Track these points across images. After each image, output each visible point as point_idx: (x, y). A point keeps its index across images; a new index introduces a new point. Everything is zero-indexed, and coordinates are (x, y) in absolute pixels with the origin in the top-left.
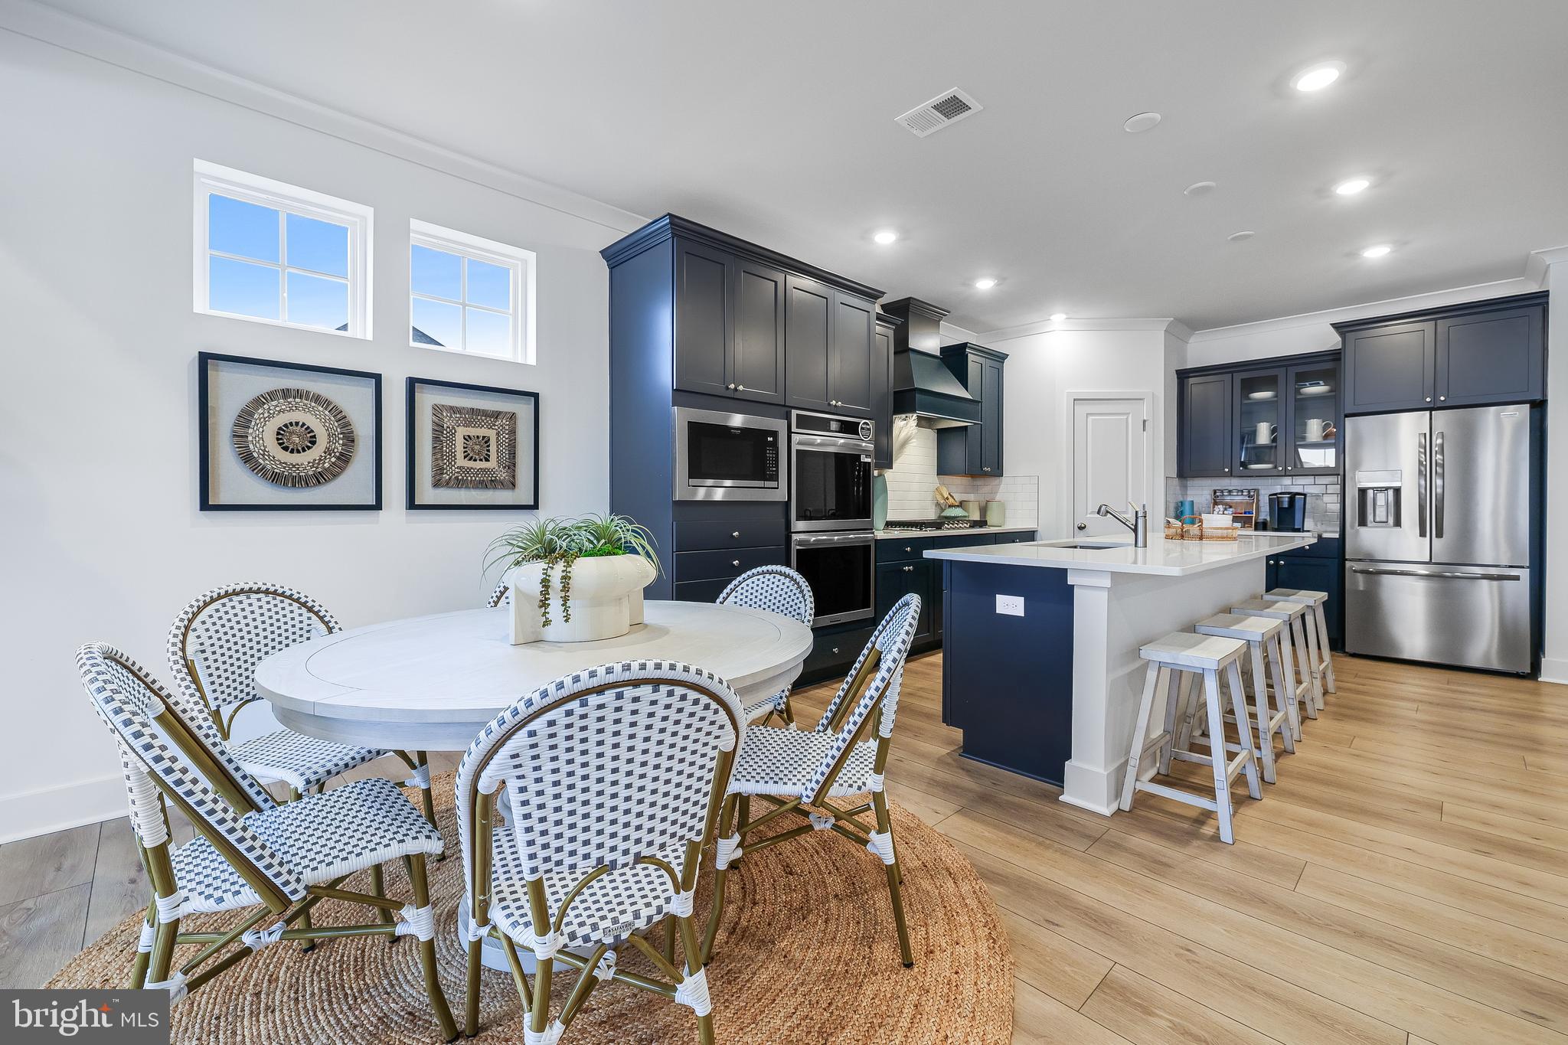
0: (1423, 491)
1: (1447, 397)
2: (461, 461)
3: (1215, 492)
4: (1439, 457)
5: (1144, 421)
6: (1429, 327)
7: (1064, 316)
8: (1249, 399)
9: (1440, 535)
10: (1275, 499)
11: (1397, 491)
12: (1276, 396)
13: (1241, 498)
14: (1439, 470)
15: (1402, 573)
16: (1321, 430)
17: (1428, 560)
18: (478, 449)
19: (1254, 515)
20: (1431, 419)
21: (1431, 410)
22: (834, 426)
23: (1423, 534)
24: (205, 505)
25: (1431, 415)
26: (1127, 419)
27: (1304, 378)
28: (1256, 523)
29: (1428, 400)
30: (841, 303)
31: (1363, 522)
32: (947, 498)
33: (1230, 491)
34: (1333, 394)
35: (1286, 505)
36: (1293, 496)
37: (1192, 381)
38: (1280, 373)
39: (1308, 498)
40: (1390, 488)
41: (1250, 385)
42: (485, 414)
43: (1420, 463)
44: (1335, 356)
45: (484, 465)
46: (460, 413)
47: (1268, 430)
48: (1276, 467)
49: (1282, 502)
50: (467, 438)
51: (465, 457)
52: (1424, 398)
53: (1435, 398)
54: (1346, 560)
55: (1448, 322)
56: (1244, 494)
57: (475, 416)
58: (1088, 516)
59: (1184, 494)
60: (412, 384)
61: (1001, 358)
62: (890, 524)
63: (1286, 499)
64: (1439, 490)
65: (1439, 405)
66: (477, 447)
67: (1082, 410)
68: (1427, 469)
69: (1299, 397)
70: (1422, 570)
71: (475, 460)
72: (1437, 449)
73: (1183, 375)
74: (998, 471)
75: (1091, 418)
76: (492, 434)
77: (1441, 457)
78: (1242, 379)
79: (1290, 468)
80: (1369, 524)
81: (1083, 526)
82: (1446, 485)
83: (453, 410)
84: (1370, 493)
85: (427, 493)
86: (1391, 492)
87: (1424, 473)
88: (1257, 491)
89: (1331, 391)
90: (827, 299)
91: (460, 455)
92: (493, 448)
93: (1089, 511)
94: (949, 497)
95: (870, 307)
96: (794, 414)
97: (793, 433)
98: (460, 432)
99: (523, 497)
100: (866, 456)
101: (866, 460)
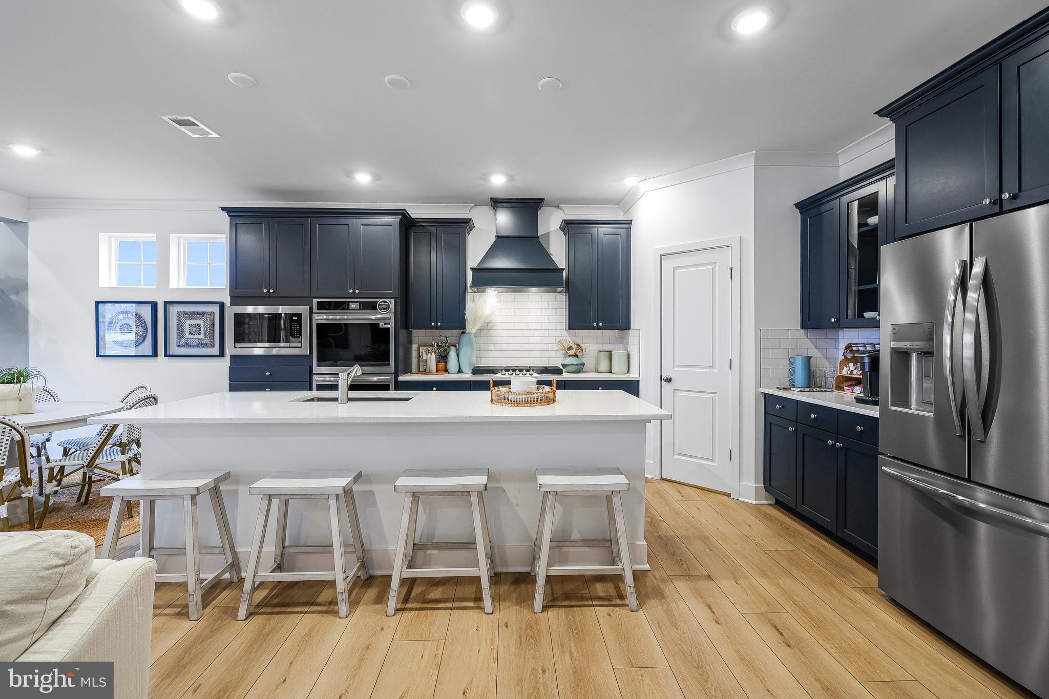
2: (188, 336)
3: (849, 346)
5: (731, 269)
8: (867, 226)
18: (196, 330)
20: (971, 236)
21: (971, 221)
22: (352, 306)
24: (98, 355)
25: (970, 227)
26: (714, 268)
30: (363, 225)
38: (881, 188)
42: (199, 313)
45: (198, 337)
46: (188, 314)
50: (191, 325)
51: (189, 334)
54: (879, 453)
57: (194, 315)
58: (675, 369)
60: (166, 303)
61: (628, 223)
66: (195, 329)
67: (670, 263)
71: (194, 335)
74: (628, 327)
75: (677, 271)
76: (201, 322)
80: (913, 405)
81: (669, 379)
83: (185, 313)
84: (915, 356)
85: (174, 350)
90: (348, 225)
91: (187, 332)
92: (202, 329)
93: (676, 365)
95: (395, 221)
96: (315, 301)
97: (314, 313)
98: (188, 322)
99: (216, 350)
100: (385, 324)
101: (385, 326)
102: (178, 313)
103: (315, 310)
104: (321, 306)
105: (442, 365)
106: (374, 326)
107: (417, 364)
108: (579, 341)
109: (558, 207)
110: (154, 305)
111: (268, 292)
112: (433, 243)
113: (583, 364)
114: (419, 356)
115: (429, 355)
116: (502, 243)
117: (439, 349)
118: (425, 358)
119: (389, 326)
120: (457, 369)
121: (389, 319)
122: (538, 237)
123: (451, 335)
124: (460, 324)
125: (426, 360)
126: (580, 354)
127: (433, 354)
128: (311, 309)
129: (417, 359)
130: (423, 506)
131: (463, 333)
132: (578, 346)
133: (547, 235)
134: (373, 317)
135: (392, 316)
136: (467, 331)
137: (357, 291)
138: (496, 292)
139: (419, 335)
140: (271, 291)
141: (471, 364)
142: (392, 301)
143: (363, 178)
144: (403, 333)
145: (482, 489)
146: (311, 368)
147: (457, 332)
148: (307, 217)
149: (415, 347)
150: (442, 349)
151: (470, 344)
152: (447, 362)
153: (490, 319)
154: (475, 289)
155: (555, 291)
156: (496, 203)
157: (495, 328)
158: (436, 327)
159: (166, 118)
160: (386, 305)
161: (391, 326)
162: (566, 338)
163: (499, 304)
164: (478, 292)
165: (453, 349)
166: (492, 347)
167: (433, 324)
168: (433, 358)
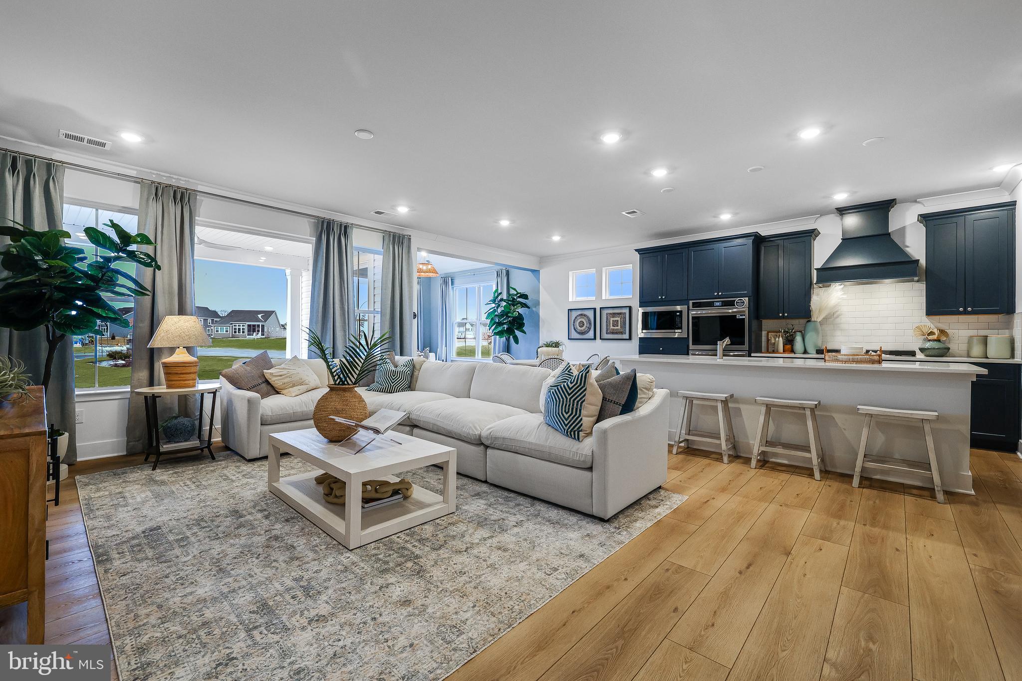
2: (612, 327)
18: (615, 323)
22: (717, 304)
24: (569, 339)
30: (724, 248)
42: (618, 314)
45: (617, 327)
50: (613, 321)
57: (614, 315)
60: (600, 308)
71: (615, 326)
76: (619, 319)
83: (611, 314)
85: (605, 336)
90: (714, 249)
91: (611, 325)
92: (619, 323)
95: (749, 241)
96: (691, 302)
97: (691, 310)
98: (612, 319)
99: (627, 336)
100: (741, 316)
101: (741, 318)
102: (607, 314)
103: (691, 307)
104: (696, 305)
105: (789, 347)
106: (732, 317)
107: (766, 346)
108: (943, 326)
109: (916, 201)
110: (595, 309)
111: (662, 298)
112: (780, 252)
113: (949, 349)
114: (768, 340)
115: (777, 339)
116: (849, 243)
117: (785, 335)
118: (773, 341)
119: (744, 317)
120: (802, 350)
121: (744, 311)
122: (890, 233)
123: (797, 323)
124: (806, 314)
125: (774, 343)
126: (943, 338)
127: (781, 338)
128: (688, 307)
129: (766, 343)
130: (773, 420)
131: (809, 321)
132: (942, 332)
133: (902, 230)
134: (730, 311)
135: (746, 310)
136: (813, 319)
137: (720, 294)
138: (842, 286)
139: (767, 324)
140: (663, 297)
141: (816, 346)
142: (747, 299)
143: (726, 217)
144: (755, 323)
145: (814, 407)
146: (688, 346)
147: (803, 321)
148: (686, 248)
149: (764, 333)
150: (788, 334)
151: (816, 330)
152: (793, 345)
153: (837, 309)
154: (820, 285)
155: (913, 281)
156: (842, 211)
157: (842, 317)
158: (783, 317)
159: (624, 213)
160: (742, 302)
161: (746, 317)
162: (926, 324)
163: (845, 296)
164: (824, 287)
165: (798, 334)
166: (838, 333)
167: (781, 315)
168: (781, 341)
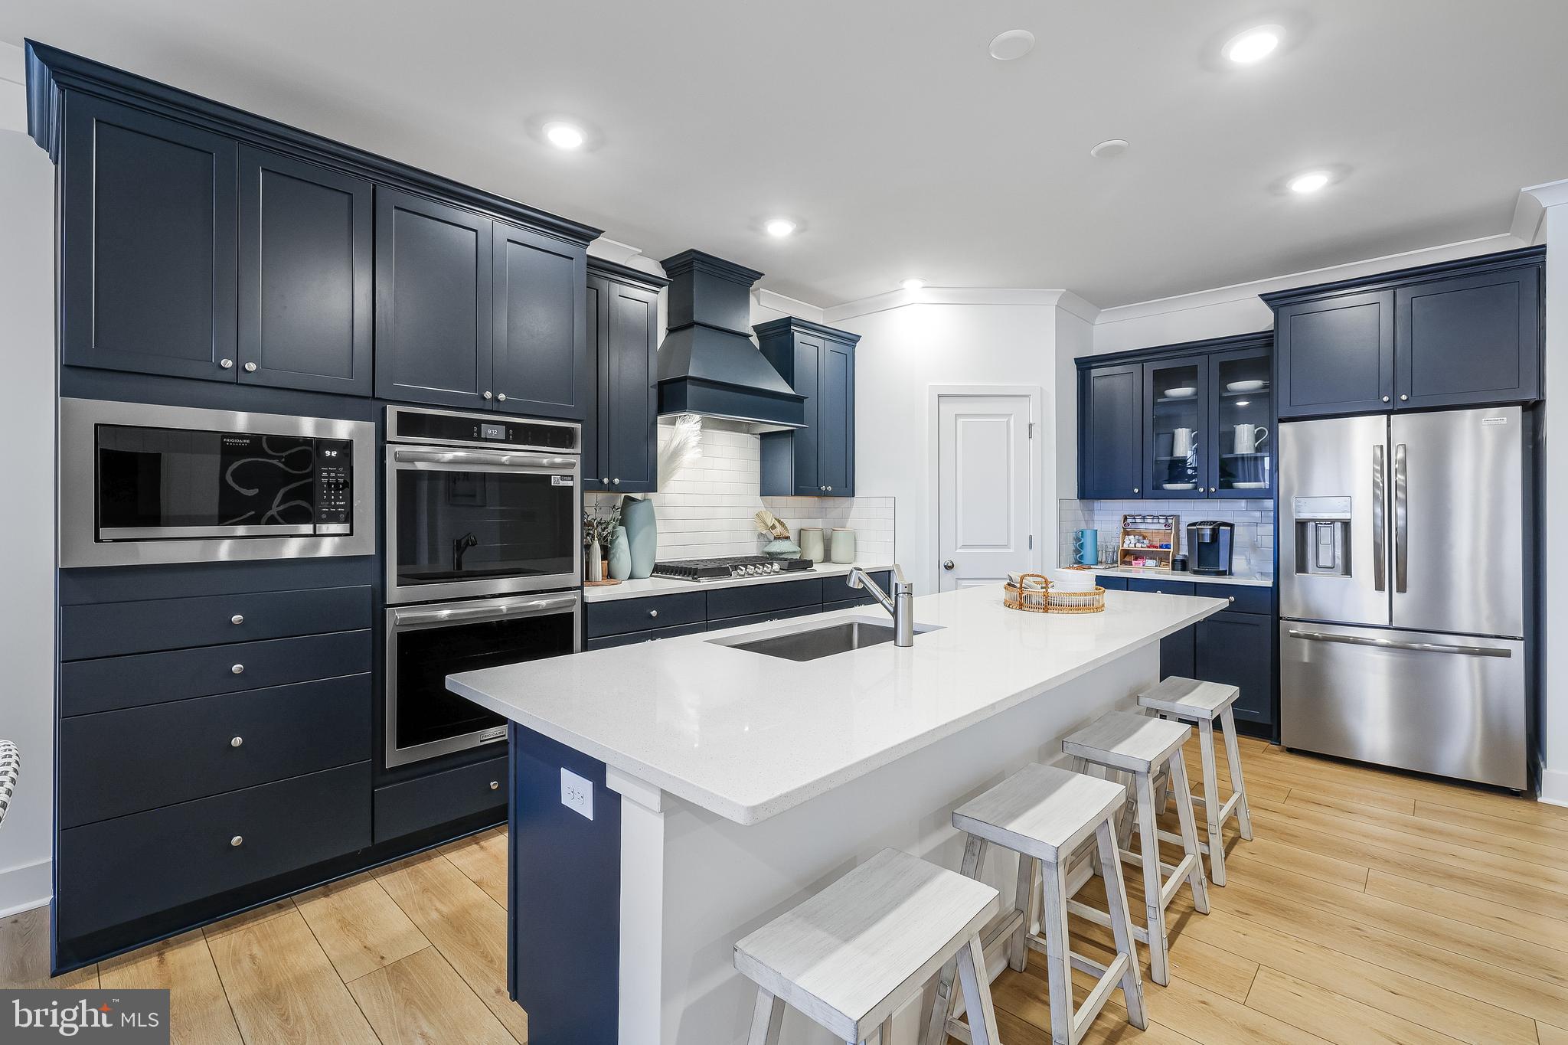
0: (1379, 523)
1: (1411, 394)
3: (1125, 518)
4: (1400, 477)
5: (1031, 425)
6: (1384, 298)
7: (920, 284)
8: (1166, 397)
9: (1402, 588)
10: (1193, 532)
11: (1346, 525)
12: (1196, 394)
13: (1157, 526)
14: (1401, 495)
15: (1356, 641)
16: (1252, 438)
17: (1386, 623)
19: (1172, 550)
20: (1389, 425)
21: (1389, 413)
22: (489, 431)
23: (1379, 587)
25: (1389, 420)
26: (1008, 423)
27: (1231, 371)
28: (1174, 561)
29: (1386, 399)
30: (508, 240)
31: (1302, 567)
32: (773, 527)
33: (1144, 518)
34: (1267, 390)
35: (1207, 540)
36: (1216, 527)
37: (1094, 372)
38: (1199, 361)
39: (1236, 529)
40: (1338, 520)
41: (1165, 378)
43: (1375, 484)
44: (1267, 339)
47: (1188, 437)
48: (1196, 488)
49: (1203, 535)
52: (1380, 397)
53: (1394, 397)
54: (1281, 618)
55: (1411, 291)
56: (1161, 521)
58: (958, 551)
59: (1090, 520)
61: (852, 340)
62: (660, 569)
63: (1207, 531)
64: (1401, 523)
65: (1399, 406)
67: (949, 409)
68: (1387, 493)
69: (1225, 394)
70: (1382, 637)
72: (1397, 466)
73: (1084, 365)
74: (847, 489)
75: (960, 421)
77: (1403, 478)
78: (1154, 371)
79: (1213, 490)
80: (1310, 570)
81: (950, 564)
82: (1411, 516)
84: (1311, 526)
86: (1338, 525)
87: (1381, 498)
88: (1177, 518)
89: (1264, 387)
90: (476, 231)
93: (959, 545)
94: (777, 524)
95: (578, 251)
96: (392, 412)
97: (390, 442)
100: (563, 477)
101: (562, 483)
103: (392, 433)
104: (410, 425)
106: (539, 483)
108: (776, 515)
111: (238, 367)
112: (602, 312)
115: (595, 546)
120: (629, 571)
121: (573, 465)
122: (748, 337)
124: (650, 482)
127: (599, 544)
128: (382, 430)
132: (780, 523)
134: (537, 462)
135: (578, 461)
137: (503, 396)
140: (249, 367)
142: (577, 427)
146: (381, 590)
158: (609, 487)
162: (761, 510)
165: (622, 530)
167: (606, 481)
168: (597, 550)
